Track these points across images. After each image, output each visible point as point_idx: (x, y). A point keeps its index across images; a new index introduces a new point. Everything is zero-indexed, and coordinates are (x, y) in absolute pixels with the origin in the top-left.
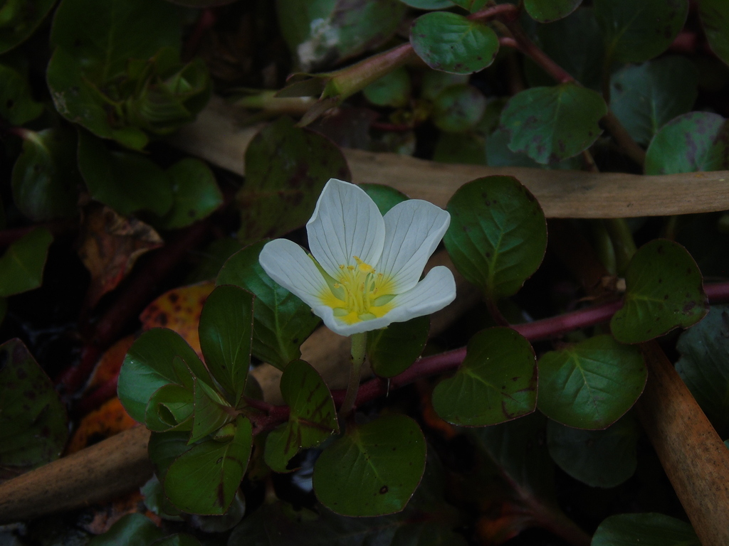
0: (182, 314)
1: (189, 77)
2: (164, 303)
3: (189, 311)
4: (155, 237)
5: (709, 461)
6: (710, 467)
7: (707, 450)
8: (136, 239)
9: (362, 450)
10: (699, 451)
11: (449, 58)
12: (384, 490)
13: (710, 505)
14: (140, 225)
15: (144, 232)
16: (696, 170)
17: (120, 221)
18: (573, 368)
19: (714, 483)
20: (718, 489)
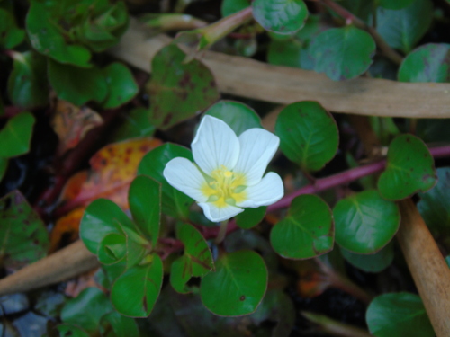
0: (116, 159)
1: (114, 15)
2: (104, 153)
3: (120, 156)
4: (98, 118)
5: (436, 271)
6: (436, 276)
7: (434, 263)
8: (86, 120)
9: (229, 271)
10: (429, 264)
11: (277, 22)
12: (243, 298)
13: (436, 300)
14: (88, 111)
15: (91, 116)
16: (429, 81)
17: (76, 110)
18: (355, 211)
19: (438, 287)
20: (441, 291)
